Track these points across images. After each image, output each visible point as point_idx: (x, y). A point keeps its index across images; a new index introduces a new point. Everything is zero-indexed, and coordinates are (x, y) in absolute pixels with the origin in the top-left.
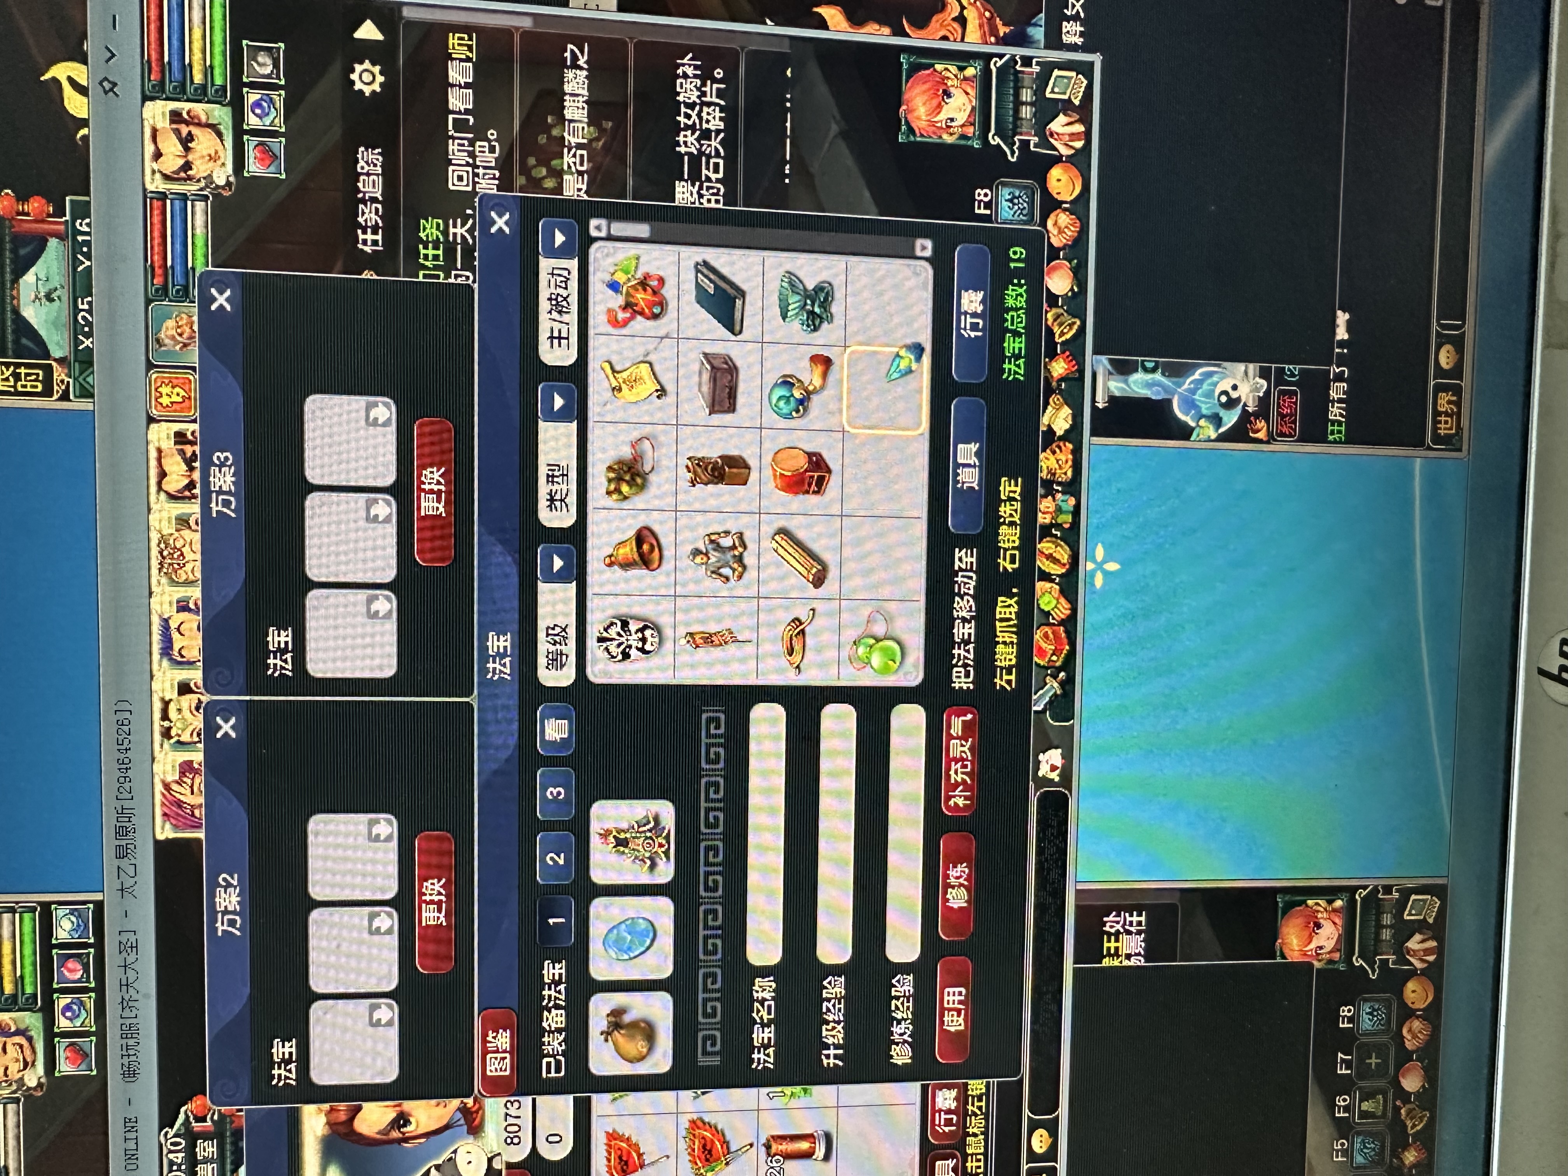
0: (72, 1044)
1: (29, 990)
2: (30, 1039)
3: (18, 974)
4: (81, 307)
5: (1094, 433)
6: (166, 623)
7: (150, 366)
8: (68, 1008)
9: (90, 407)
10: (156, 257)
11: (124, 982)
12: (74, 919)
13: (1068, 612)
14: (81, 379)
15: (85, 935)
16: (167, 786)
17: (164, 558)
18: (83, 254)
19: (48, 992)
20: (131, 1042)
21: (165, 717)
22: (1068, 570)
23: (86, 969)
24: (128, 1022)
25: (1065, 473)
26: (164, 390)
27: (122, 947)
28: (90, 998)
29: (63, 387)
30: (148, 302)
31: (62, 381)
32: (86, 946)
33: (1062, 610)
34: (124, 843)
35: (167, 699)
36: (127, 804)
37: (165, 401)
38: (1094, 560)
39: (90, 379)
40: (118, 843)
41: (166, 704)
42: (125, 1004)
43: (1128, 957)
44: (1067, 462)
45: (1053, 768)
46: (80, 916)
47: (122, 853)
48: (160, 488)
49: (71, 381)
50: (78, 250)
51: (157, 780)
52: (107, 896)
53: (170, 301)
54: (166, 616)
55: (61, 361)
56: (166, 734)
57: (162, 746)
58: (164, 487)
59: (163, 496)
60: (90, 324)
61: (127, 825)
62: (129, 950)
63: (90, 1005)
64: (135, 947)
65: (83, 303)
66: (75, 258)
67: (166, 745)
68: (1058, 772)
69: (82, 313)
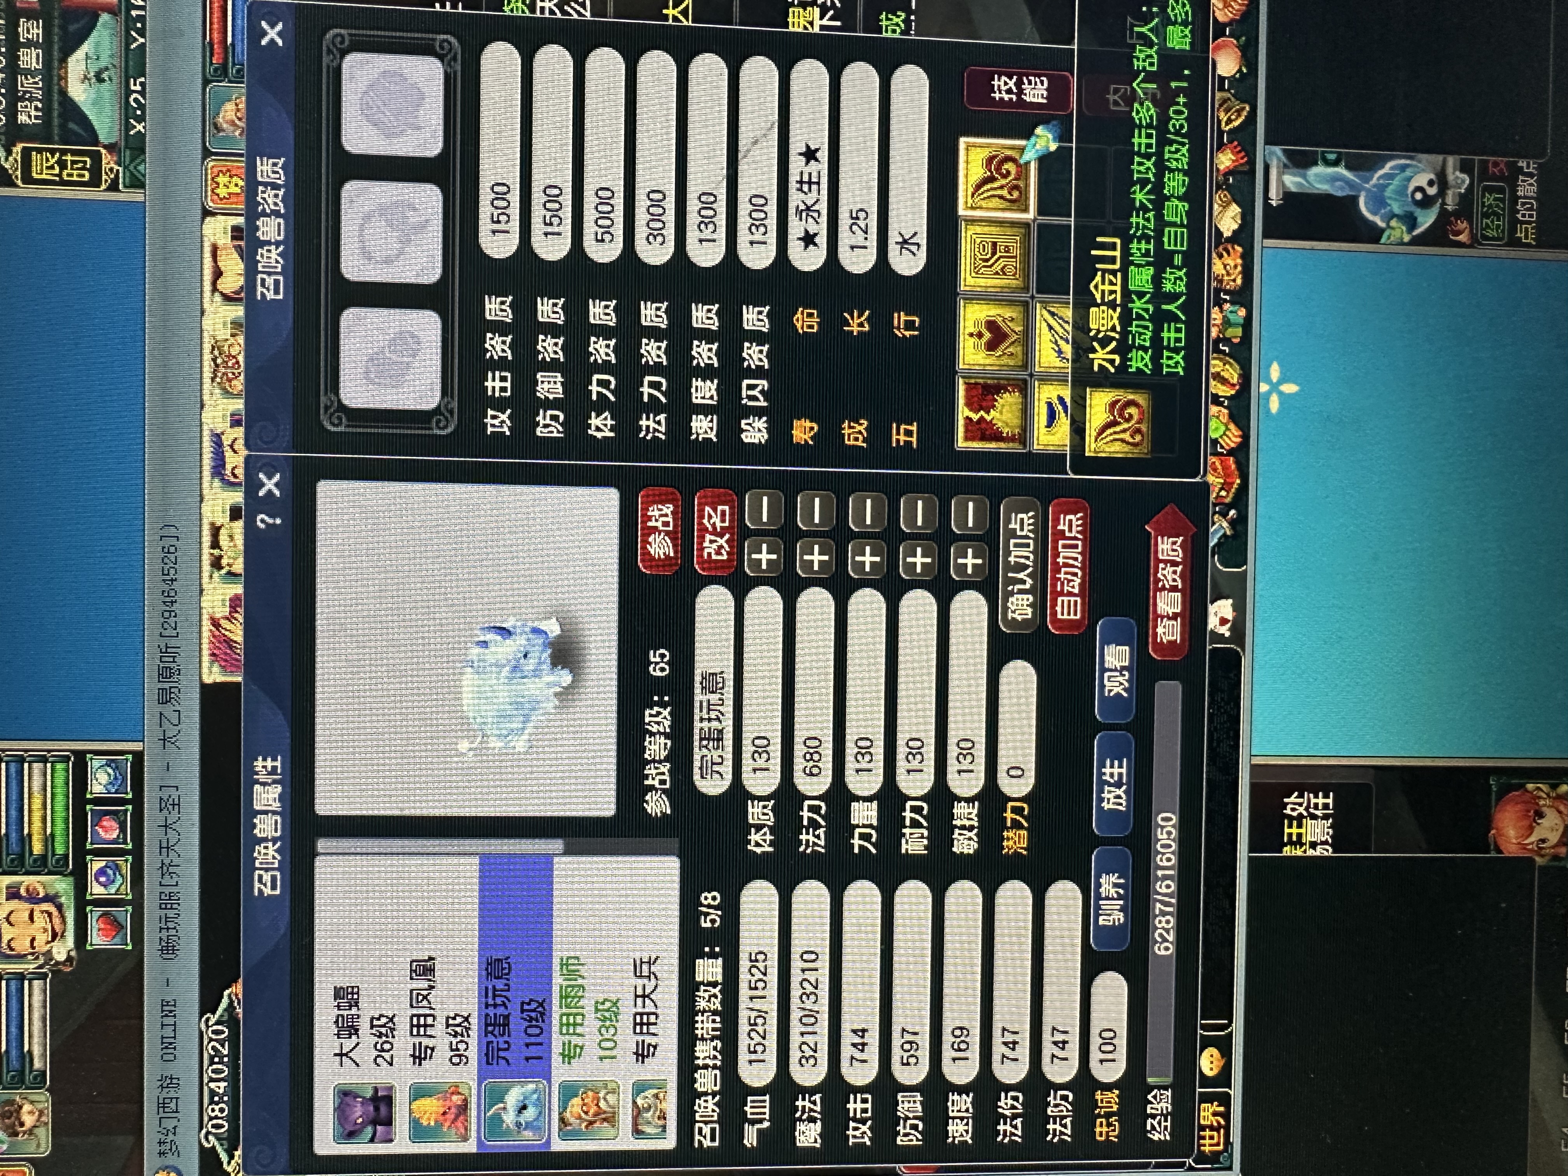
0: (105, 914)
1: (60, 850)
2: (59, 907)
3: (49, 831)
4: (133, 88)
5: (1266, 235)
6: (217, 439)
7: (207, 153)
8: (102, 872)
9: (140, 198)
10: (216, 35)
11: (164, 845)
12: (110, 771)
13: (1238, 440)
14: (131, 168)
15: (122, 789)
16: (215, 623)
17: (217, 366)
18: (138, 31)
19: (81, 852)
20: (171, 914)
21: (215, 544)
22: (1237, 392)
23: (123, 830)
24: (167, 890)
25: (1234, 280)
26: (222, 180)
27: (163, 805)
28: (126, 861)
29: (112, 176)
30: (206, 82)
31: (111, 170)
32: (123, 802)
33: (1233, 438)
34: (167, 686)
35: (218, 524)
36: (173, 642)
37: (222, 192)
38: (1269, 381)
39: (141, 168)
40: (160, 686)
41: (216, 531)
42: (165, 869)
43: (1313, 845)
44: (1236, 267)
45: (1223, 621)
46: (117, 767)
47: (165, 697)
48: (215, 289)
49: (121, 169)
50: (131, 25)
51: (205, 617)
52: (149, 746)
53: (230, 82)
54: (219, 431)
55: (110, 148)
56: (216, 564)
57: (211, 577)
58: (219, 287)
59: (218, 298)
60: (142, 107)
61: (172, 665)
62: (171, 807)
63: (127, 869)
64: (176, 805)
65: (135, 85)
66: (128, 33)
67: (216, 575)
68: (1229, 625)
69: (135, 95)
